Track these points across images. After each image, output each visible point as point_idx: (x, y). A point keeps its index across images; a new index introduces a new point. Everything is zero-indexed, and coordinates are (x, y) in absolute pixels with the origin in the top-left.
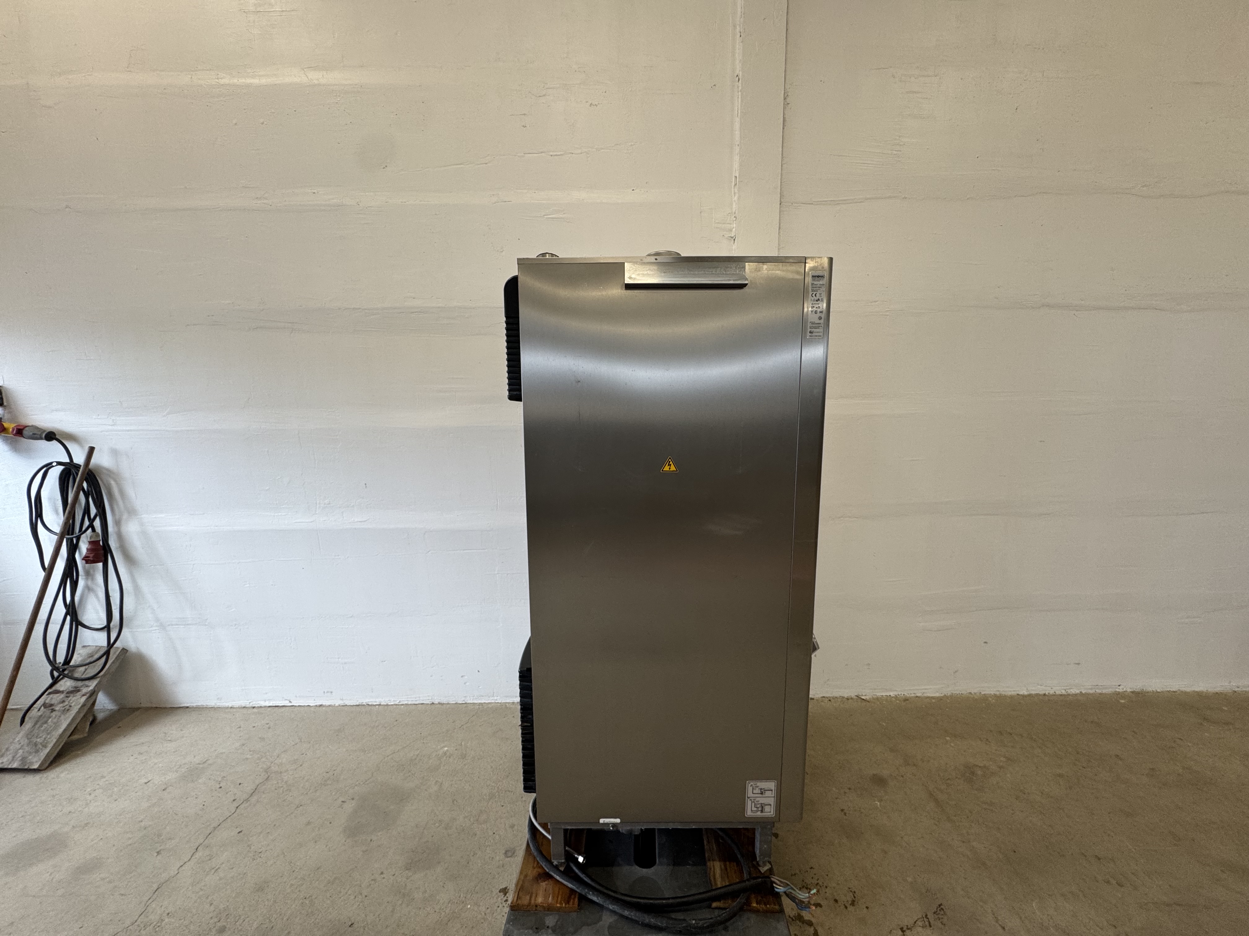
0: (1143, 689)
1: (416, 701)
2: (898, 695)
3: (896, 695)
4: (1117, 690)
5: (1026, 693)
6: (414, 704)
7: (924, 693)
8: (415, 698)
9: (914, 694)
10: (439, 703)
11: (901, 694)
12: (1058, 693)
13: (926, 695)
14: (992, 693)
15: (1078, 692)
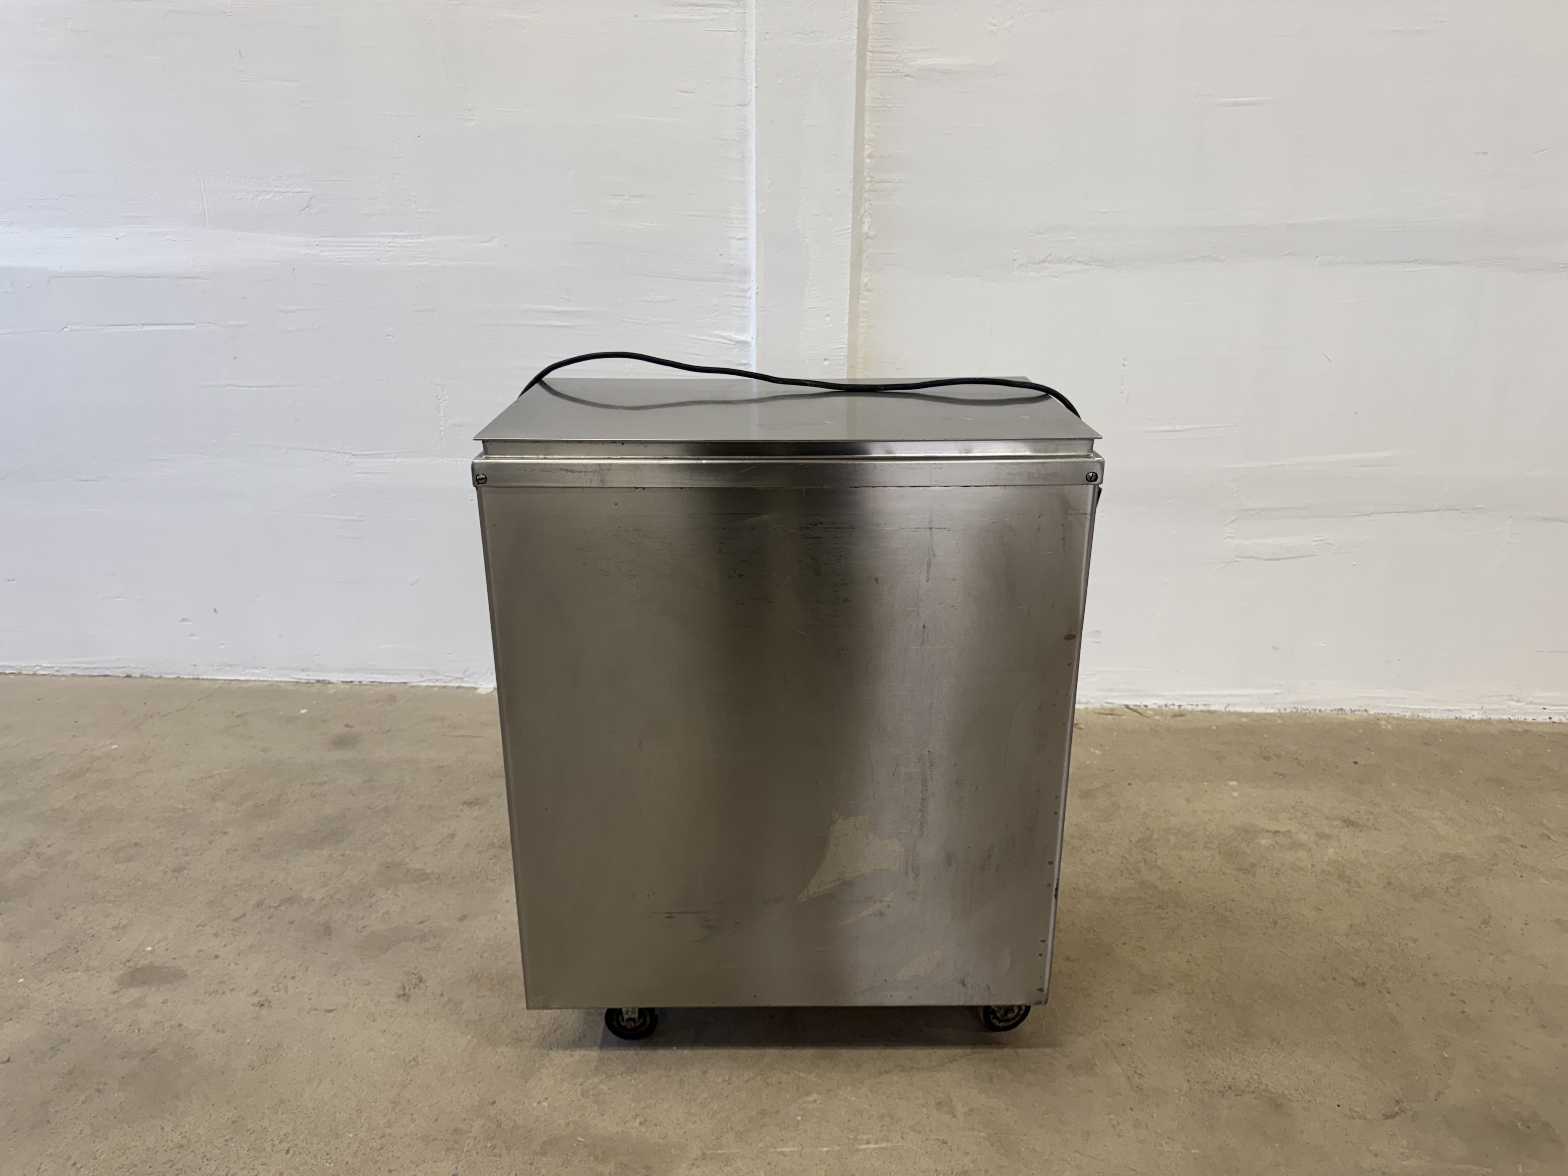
1: (94, 668)
2: (1166, 706)
3: (1159, 706)
5: (1477, 716)
6: (91, 676)
7: (1229, 705)
8: (92, 663)
9: (1205, 705)
10: (141, 676)
11: (1173, 705)
13: (1231, 709)
14: (1396, 713)
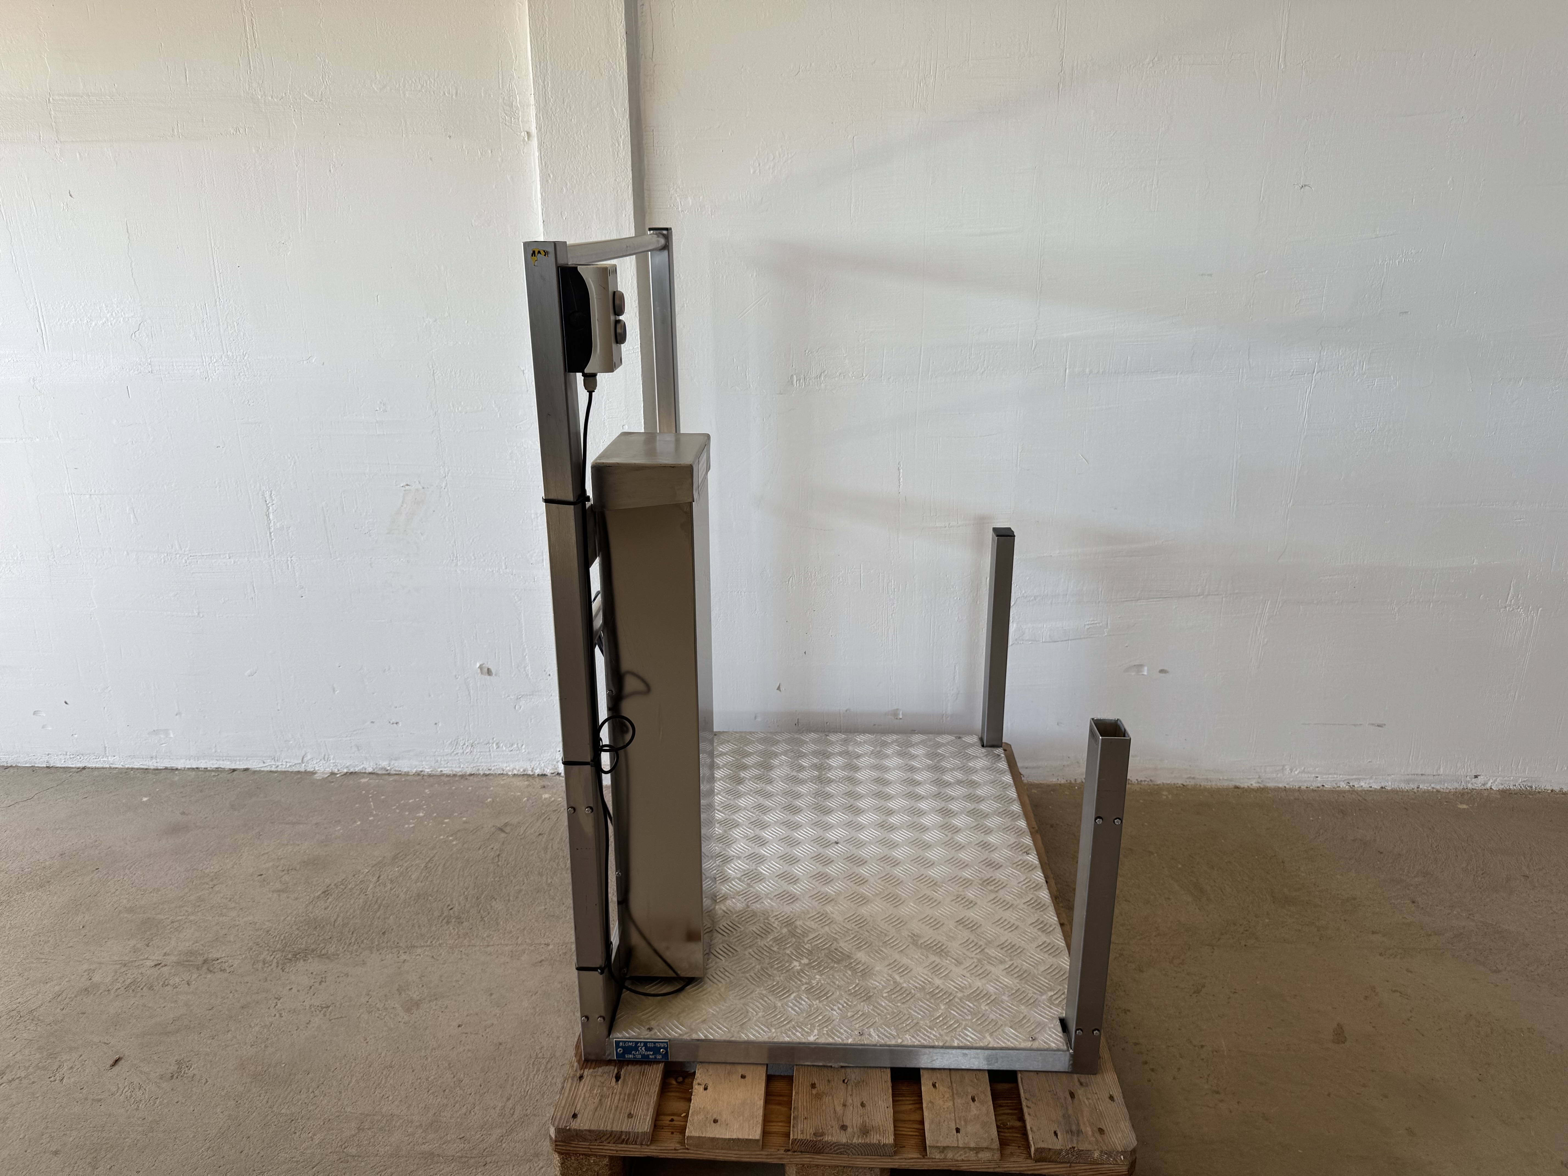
0: (1531, 787)
4: (1470, 786)
12: (1328, 786)
15: (1377, 786)
